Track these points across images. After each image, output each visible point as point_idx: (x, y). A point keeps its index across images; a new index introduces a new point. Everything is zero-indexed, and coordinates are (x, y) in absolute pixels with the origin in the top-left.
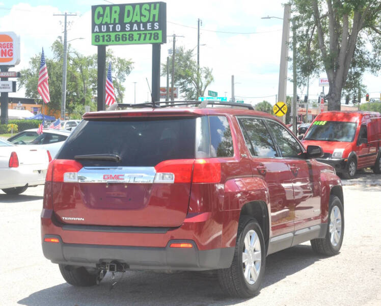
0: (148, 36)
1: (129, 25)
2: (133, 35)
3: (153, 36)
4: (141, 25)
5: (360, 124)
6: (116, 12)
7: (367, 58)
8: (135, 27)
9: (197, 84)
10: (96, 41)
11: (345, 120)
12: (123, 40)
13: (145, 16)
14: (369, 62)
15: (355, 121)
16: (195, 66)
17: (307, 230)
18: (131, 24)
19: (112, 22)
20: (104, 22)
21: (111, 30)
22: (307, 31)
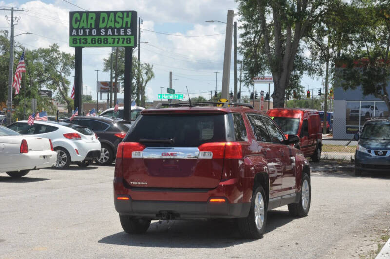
0: (121, 40)
1: (104, 30)
2: (107, 39)
3: (125, 40)
4: (115, 30)
5: (302, 119)
6: (92, 18)
7: (305, 63)
8: (110, 32)
9: (138, 79)
10: (73, 43)
11: (289, 116)
12: (98, 43)
13: (119, 23)
14: (306, 66)
15: (298, 117)
16: (136, 62)
17: (288, 196)
18: (106, 29)
19: (89, 27)
20: (81, 27)
21: (87, 34)
22: (255, 38)
